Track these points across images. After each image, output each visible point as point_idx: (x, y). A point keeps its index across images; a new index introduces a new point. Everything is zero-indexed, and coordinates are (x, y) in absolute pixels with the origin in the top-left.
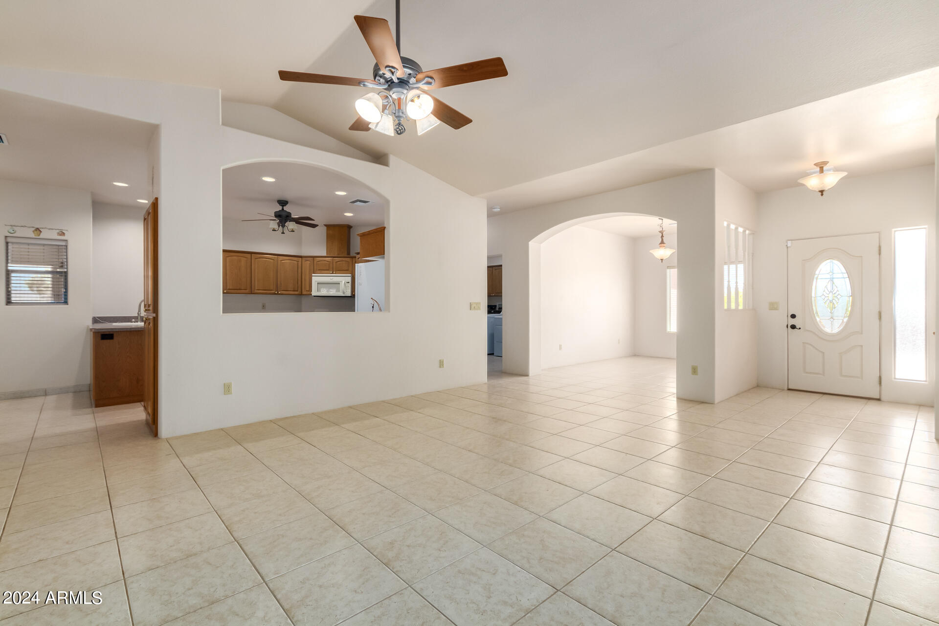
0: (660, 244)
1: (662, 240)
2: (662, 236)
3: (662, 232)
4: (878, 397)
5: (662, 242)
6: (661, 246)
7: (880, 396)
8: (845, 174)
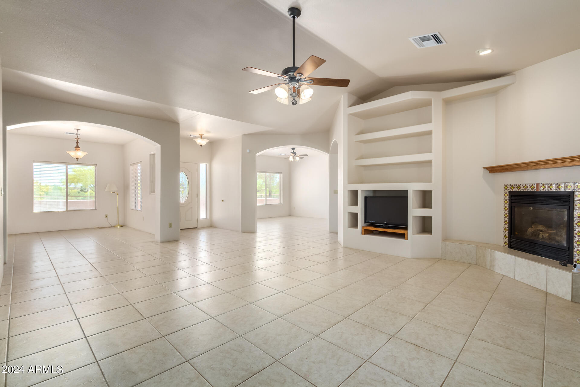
0: (75, 147)
1: (77, 145)
2: (77, 142)
3: (77, 139)
4: (196, 227)
5: (77, 146)
6: (76, 149)
7: (197, 226)
8: (208, 141)
